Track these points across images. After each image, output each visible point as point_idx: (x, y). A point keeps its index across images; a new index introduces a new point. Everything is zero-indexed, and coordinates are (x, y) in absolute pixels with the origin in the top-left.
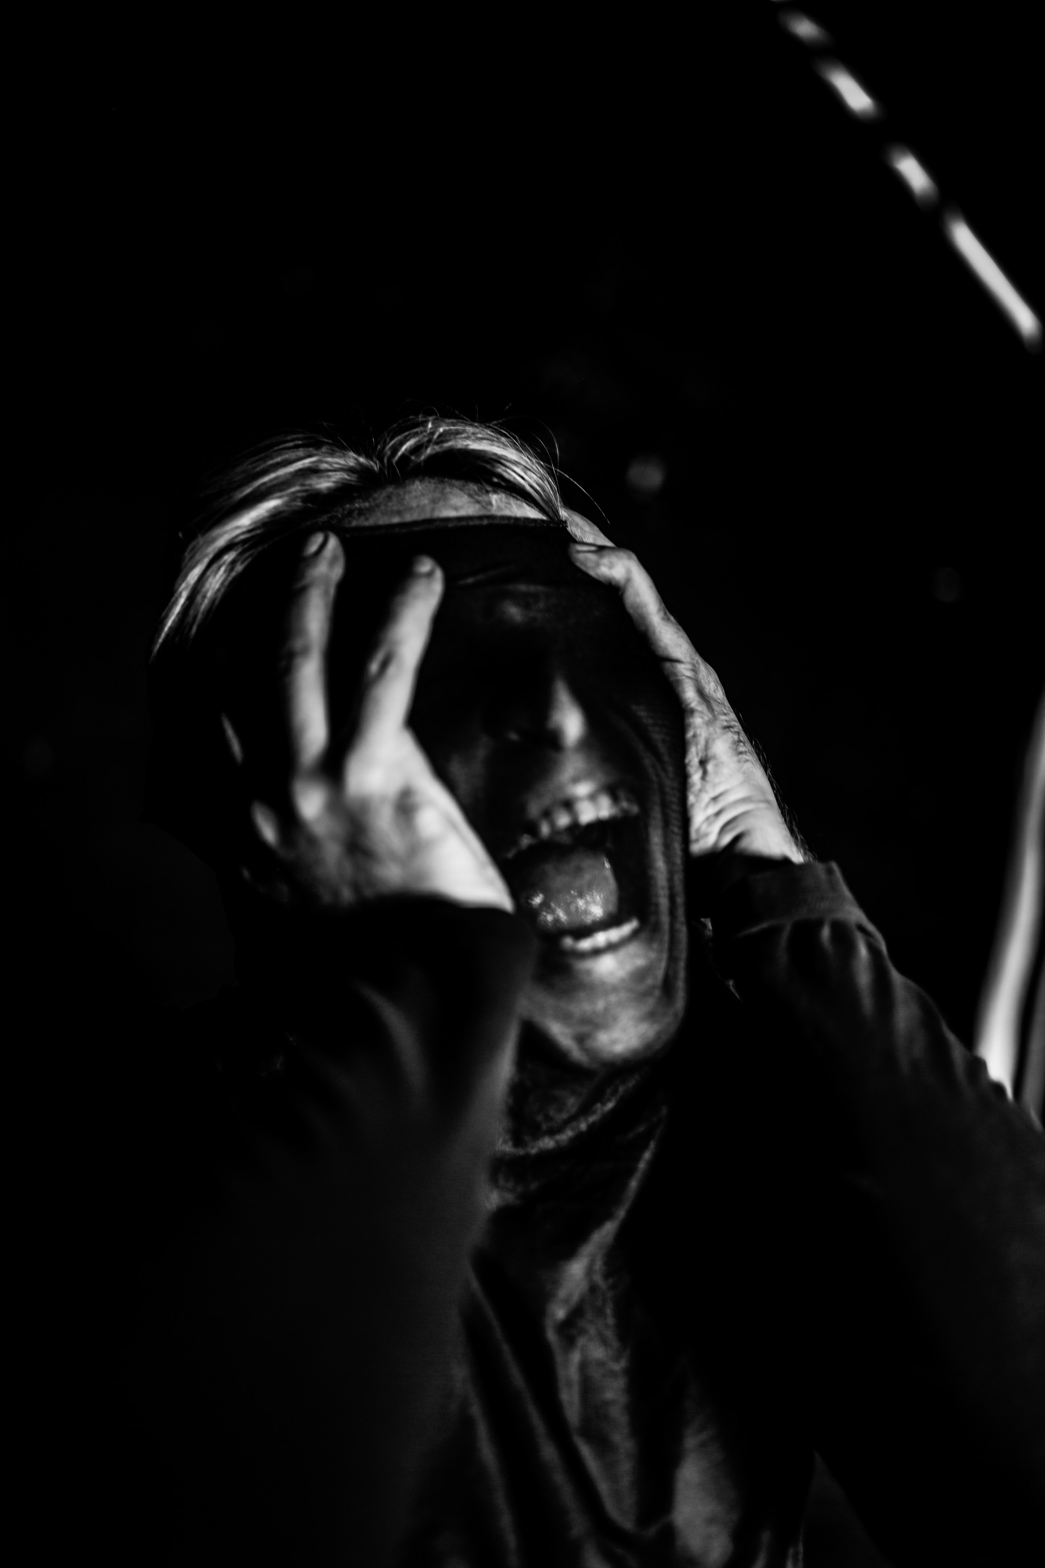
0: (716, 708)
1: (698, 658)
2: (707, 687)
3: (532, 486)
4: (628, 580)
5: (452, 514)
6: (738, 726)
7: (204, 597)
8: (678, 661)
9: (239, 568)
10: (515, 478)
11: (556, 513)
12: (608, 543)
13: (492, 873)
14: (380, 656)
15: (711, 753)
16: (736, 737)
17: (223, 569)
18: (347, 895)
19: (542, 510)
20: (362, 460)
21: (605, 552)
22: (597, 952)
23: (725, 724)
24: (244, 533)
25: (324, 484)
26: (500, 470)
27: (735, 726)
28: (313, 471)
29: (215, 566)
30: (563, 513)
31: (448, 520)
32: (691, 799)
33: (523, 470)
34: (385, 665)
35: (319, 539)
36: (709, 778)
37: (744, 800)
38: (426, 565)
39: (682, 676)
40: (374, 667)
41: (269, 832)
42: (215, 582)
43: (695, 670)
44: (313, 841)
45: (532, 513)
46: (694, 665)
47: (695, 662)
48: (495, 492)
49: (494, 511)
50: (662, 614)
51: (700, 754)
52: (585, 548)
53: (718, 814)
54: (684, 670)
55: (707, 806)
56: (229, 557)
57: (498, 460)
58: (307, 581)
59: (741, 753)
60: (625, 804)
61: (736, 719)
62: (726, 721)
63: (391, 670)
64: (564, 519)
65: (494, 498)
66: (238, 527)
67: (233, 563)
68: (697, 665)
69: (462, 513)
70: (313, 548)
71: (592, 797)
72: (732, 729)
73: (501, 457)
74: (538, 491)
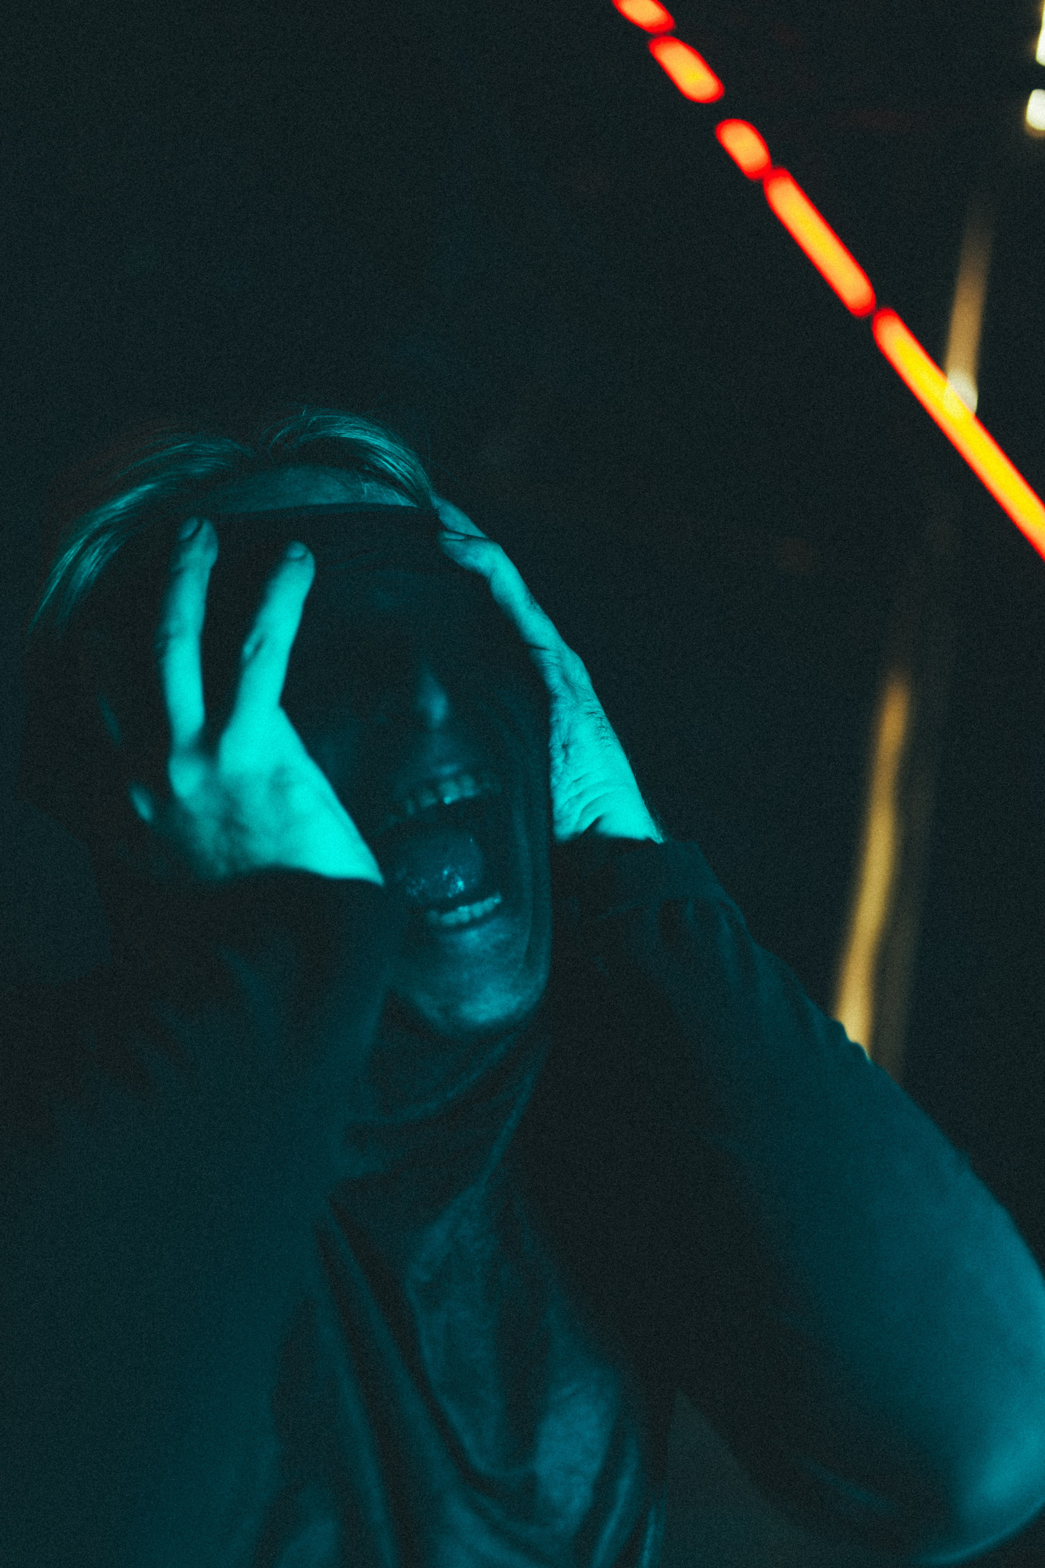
0: (580, 694)
1: (563, 646)
2: (572, 674)
3: (403, 476)
4: (494, 570)
5: (324, 501)
6: (601, 712)
7: (80, 578)
8: (544, 649)
9: (114, 550)
10: (386, 466)
11: (428, 503)
12: (479, 533)
13: (362, 848)
14: (254, 638)
15: (572, 737)
16: (599, 722)
17: (97, 551)
18: (222, 868)
19: (411, 497)
20: (236, 446)
21: (471, 542)
22: (462, 927)
23: (589, 710)
24: (119, 516)
25: (198, 470)
26: (373, 458)
27: (598, 711)
28: (188, 456)
29: (90, 548)
30: (436, 502)
31: (320, 506)
32: (554, 781)
33: (394, 459)
34: (258, 647)
35: (194, 524)
36: (569, 762)
37: (606, 783)
38: (298, 551)
39: (547, 663)
40: (248, 649)
41: (144, 809)
42: (90, 565)
43: (560, 657)
44: (188, 817)
45: (401, 501)
46: (559, 652)
47: (560, 649)
48: (367, 481)
49: (364, 498)
50: (528, 603)
51: (563, 738)
52: (453, 537)
53: (580, 796)
54: (549, 657)
55: (570, 787)
56: (103, 540)
57: (370, 449)
58: (182, 564)
59: (603, 738)
60: (487, 785)
61: (600, 706)
62: (590, 707)
63: (264, 652)
64: (436, 508)
65: (366, 487)
66: (114, 510)
67: (106, 545)
68: (562, 653)
69: (334, 500)
70: (189, 533)
71: (456, 778)
72: (595, 716)
73: (373, 446)
74: (410, 481)
